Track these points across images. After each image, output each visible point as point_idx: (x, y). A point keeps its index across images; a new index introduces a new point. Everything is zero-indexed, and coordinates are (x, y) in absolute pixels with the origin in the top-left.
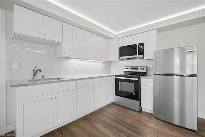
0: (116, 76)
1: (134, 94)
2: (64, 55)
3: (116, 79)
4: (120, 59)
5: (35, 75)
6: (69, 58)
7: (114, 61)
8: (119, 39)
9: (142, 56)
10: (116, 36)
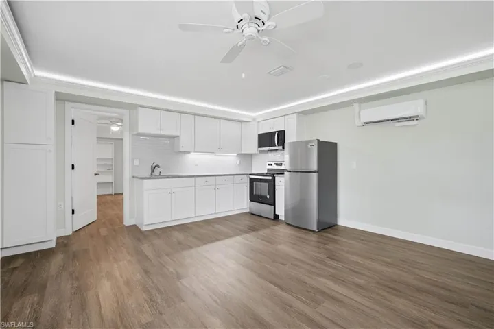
0: (251, 175)
1: (268, 197)
2: (182, 150)
3: (251, 179)
4: (260, 152)
5: (153, 171)
6: (189, 152)
7: (255, 154)
8: (259, 122)
9: (281, 147)
10: (254, 119)
